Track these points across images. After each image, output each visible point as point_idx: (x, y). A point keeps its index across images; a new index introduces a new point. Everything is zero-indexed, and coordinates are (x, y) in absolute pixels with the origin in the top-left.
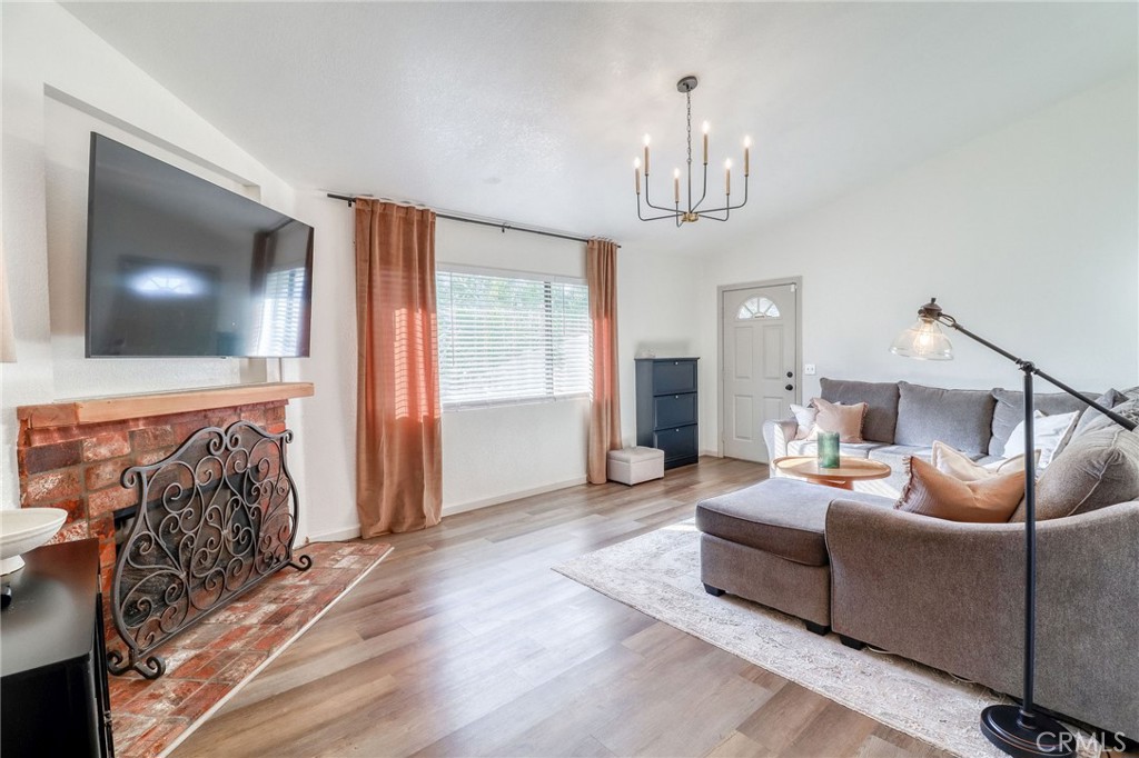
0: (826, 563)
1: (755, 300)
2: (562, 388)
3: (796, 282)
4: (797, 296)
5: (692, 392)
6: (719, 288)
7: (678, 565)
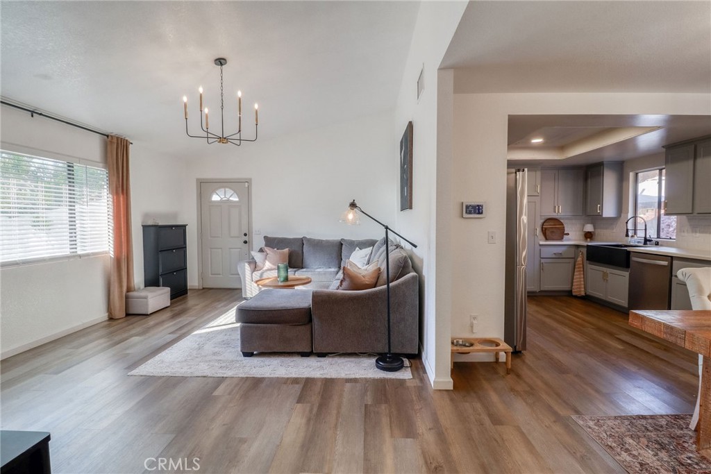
0: (310, 320)
1: (223, 189)
2: (85, 248)
3: (249, 181)
4: (249, 188)
5: (182, 248)
6: (197, 180)
7: (217, 349)
